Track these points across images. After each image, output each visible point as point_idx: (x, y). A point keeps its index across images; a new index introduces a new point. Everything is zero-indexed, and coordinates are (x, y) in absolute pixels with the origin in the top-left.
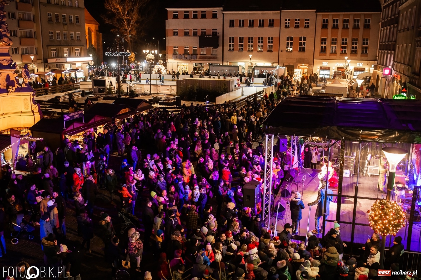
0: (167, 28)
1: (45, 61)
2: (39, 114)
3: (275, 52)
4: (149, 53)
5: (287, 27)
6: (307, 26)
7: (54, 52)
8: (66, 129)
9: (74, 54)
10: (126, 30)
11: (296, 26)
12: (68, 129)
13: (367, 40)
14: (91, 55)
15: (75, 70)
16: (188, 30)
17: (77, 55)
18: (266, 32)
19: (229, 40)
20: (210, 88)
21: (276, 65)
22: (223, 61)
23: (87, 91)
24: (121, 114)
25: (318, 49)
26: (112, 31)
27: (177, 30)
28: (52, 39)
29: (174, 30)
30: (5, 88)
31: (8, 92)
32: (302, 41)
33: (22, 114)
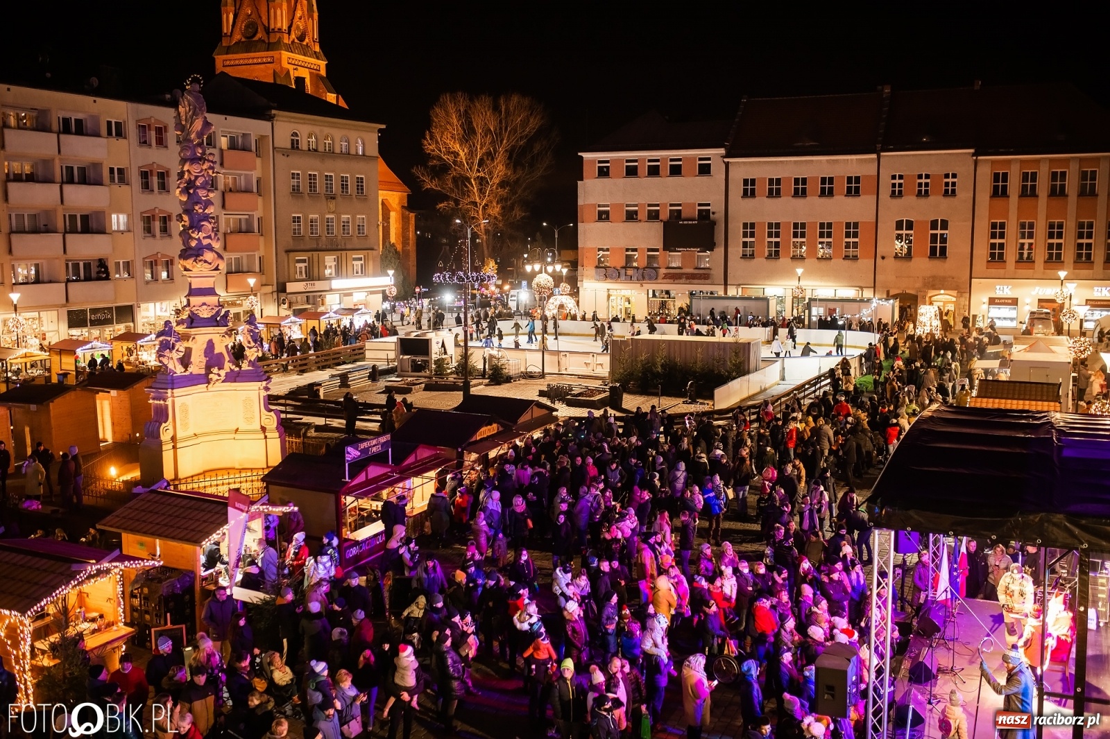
0: (580, 202)
1: (282, 289)
2: (277, 435)
3: (866, 261)
4: (540, 272)
5: (896, 193)
6: (950, 192)
7: (303, 265)
8: (351, 483)
9: (350, 269)
10: (475, 204)
11: (920, 191)
12: (355, 482)
14: (391, 272)
15: (352, 311)
16: (636, 206)
17: (357, 273)
18: (841, 209)
19: (742, 230)
20: (696, 362)
21: (868, 294)
22: (726, 284)
23: (382, 366)
24: (478, 438)
25: (982, 252)
26: (440, 208)
27: (607, 206)
28: (299, 233)
29: (599, 206)
30: (203, 372)
31: (208, 382)
32: (939, 232)
33: (237, 436)
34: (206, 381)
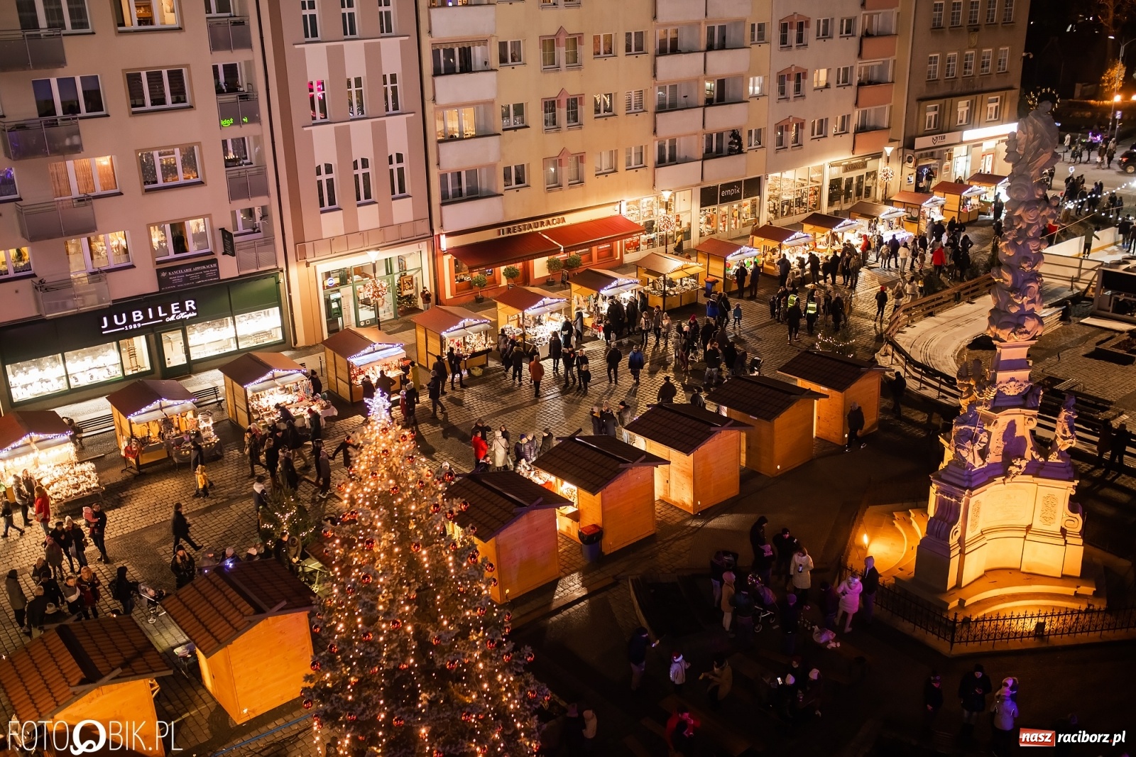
1: (909, 145)
2: (1080, 540)
7: (933, 114)
9: (983, 115)
17: (991, 117)
23: (1063, 287)
28: (934, 76)
30: (999, 459)
31: (1007, 474)
33: (1029, 537)
34: (1001, 471)
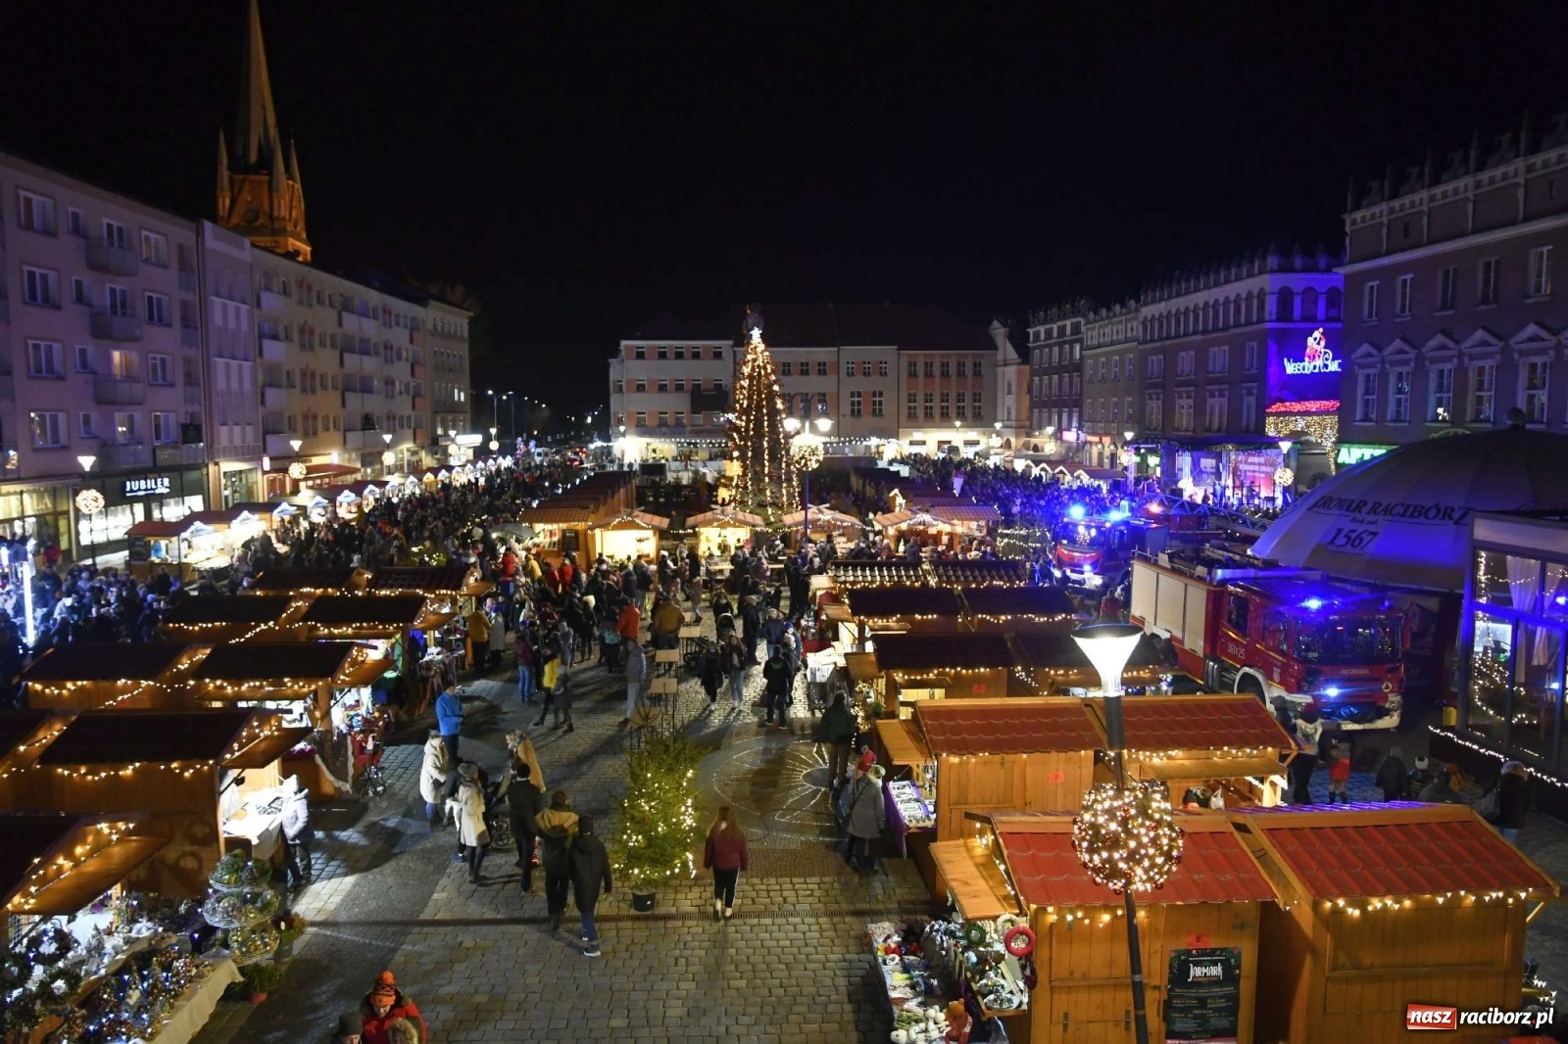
5: (850, 374)
6: (883, 374)
11: (865, 372)
13: (980, 394)
16: (666, 380)
25: (904, 412)
27: (644, 380)
28: (438, 398)
32: (878, 399)
